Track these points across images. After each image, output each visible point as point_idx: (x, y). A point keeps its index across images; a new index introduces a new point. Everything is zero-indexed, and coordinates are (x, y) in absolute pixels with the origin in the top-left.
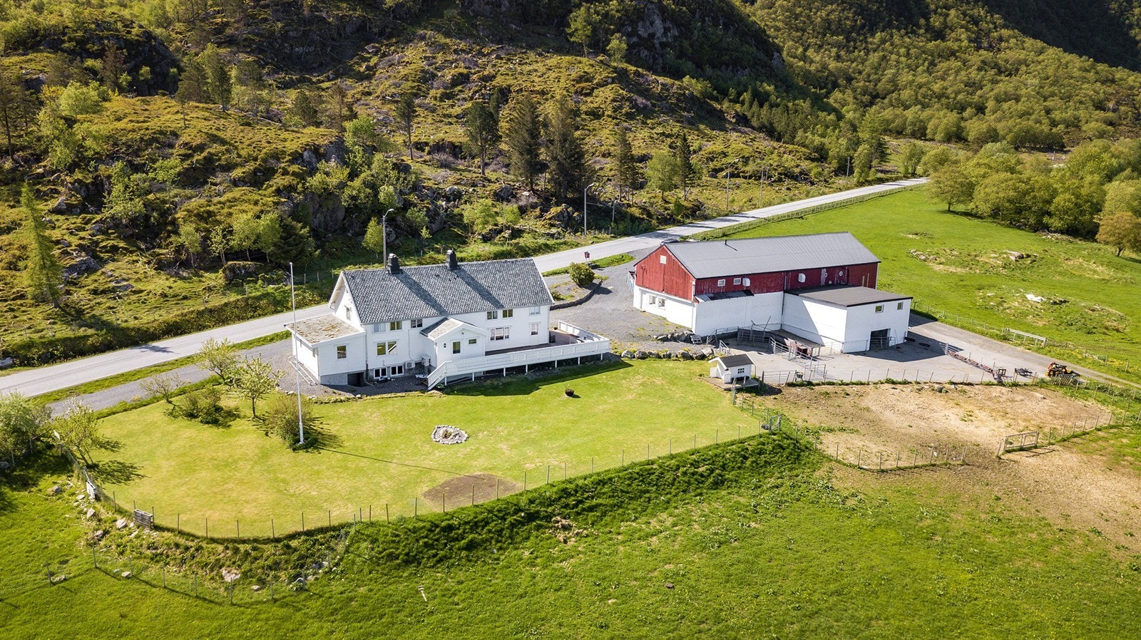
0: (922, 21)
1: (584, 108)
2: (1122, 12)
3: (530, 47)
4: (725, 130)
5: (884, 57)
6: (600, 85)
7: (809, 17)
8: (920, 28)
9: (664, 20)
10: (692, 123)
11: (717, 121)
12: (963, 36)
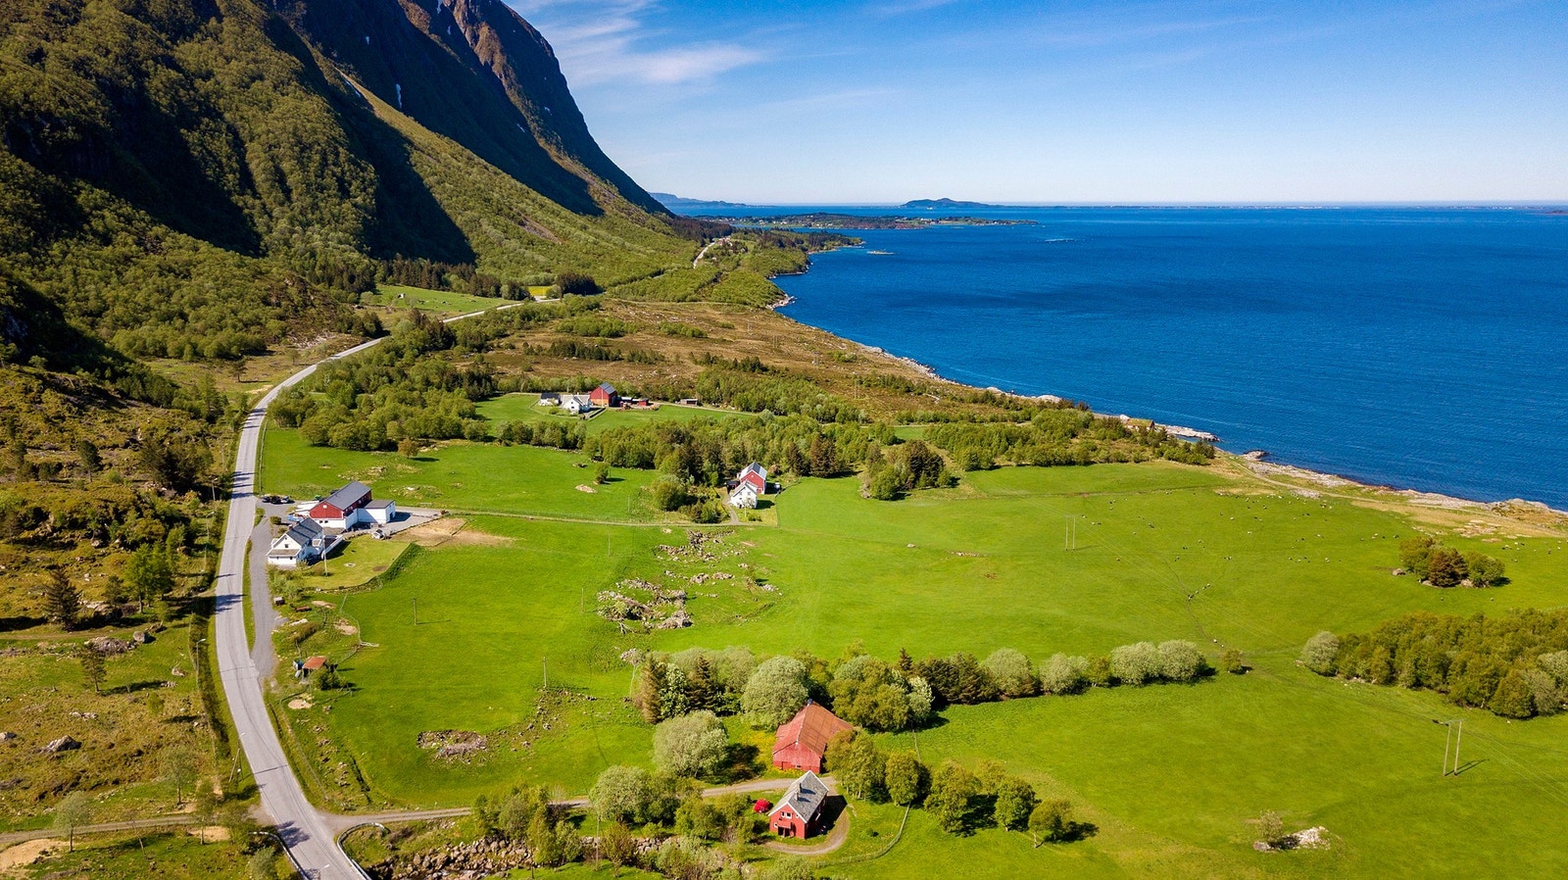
0: (86, 227)
2: (219, 180)
8: (86, 232)
12: (130, 240)
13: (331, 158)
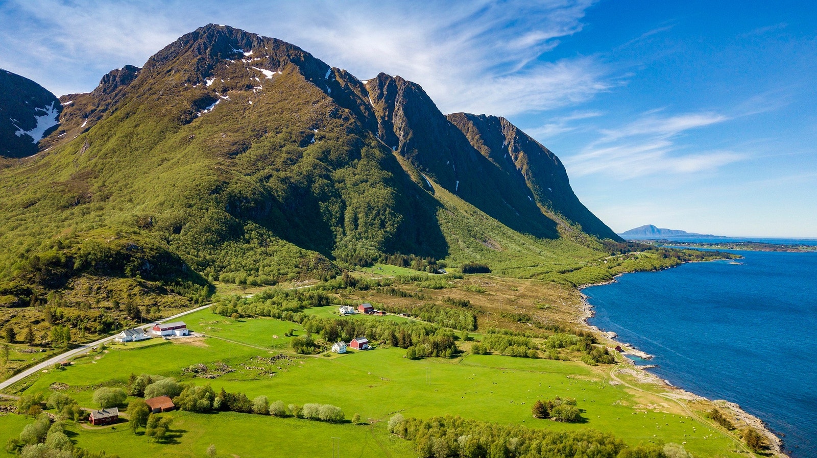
0: (242, 237)
1: (132, 294)
2: (328, 221)
3: (115, 276)
4: (167, 294)
5: (227, 252)
6: (135, 287)
7: (200, 238)
8: (241, 239)
9: (150, 264)
10: (159, 294)
11: (165, 292)
12: (256, 242)
13: (381, 213)
